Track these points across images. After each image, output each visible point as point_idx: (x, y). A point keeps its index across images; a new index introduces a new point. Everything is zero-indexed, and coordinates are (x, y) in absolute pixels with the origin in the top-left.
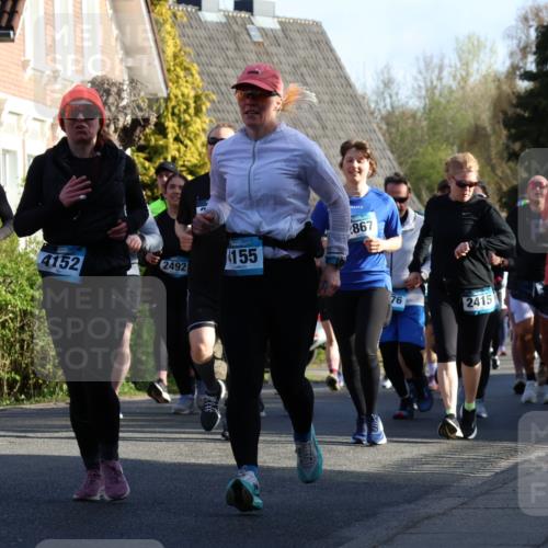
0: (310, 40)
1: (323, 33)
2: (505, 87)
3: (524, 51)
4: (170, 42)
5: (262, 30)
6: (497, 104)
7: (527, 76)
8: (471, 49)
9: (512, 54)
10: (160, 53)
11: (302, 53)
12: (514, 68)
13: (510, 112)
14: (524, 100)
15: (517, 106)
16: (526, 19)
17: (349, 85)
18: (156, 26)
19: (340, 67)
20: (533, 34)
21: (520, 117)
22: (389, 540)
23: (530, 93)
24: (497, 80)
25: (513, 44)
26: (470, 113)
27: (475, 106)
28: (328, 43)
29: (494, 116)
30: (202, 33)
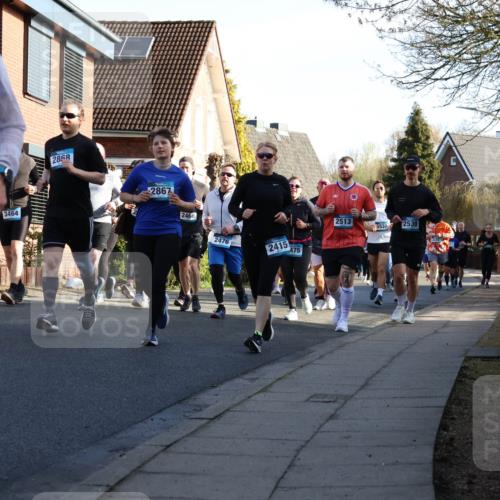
0: (301, 141)
1: (307, 138)
2: (384, 165)
3: (392, 149)
4: (243, 140)
5: (282, 137)
6: (380, 172)
7: (393, 160)
8: (369, 148)
9: (387, 151)
10: (239, 144)
11: (298, 147)
12: (387, 157)
13: (386, 175)
14: (391, 170)
15: (389, 172)
16: (393, 136)
17: (318, 161)
18: (237, 132)
19: (315, 153)
20: (396, 143)
21: (390, 178)
22: (331, 352)
23: (395, 168)
24: (381, 162)
25: (387, 147)
26: (369, 175)
27: (371, 172)
28: (309, 143)
29: (379, 177)
30: (256, 136)
